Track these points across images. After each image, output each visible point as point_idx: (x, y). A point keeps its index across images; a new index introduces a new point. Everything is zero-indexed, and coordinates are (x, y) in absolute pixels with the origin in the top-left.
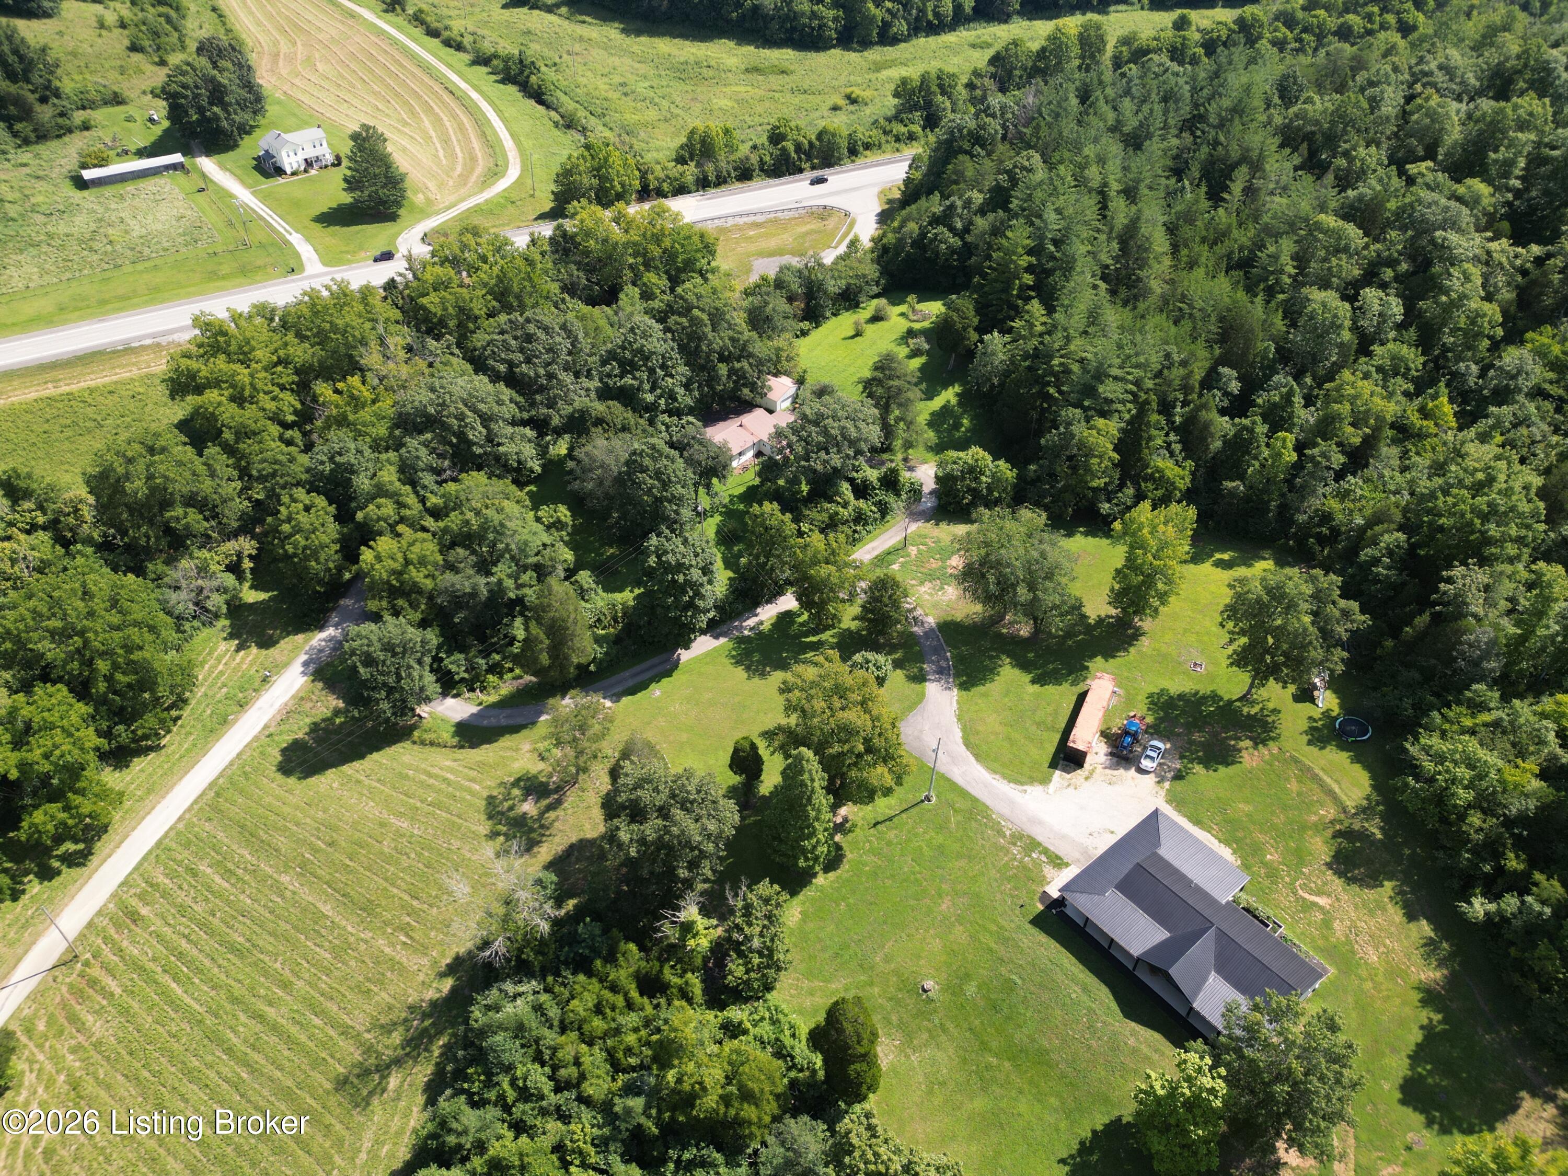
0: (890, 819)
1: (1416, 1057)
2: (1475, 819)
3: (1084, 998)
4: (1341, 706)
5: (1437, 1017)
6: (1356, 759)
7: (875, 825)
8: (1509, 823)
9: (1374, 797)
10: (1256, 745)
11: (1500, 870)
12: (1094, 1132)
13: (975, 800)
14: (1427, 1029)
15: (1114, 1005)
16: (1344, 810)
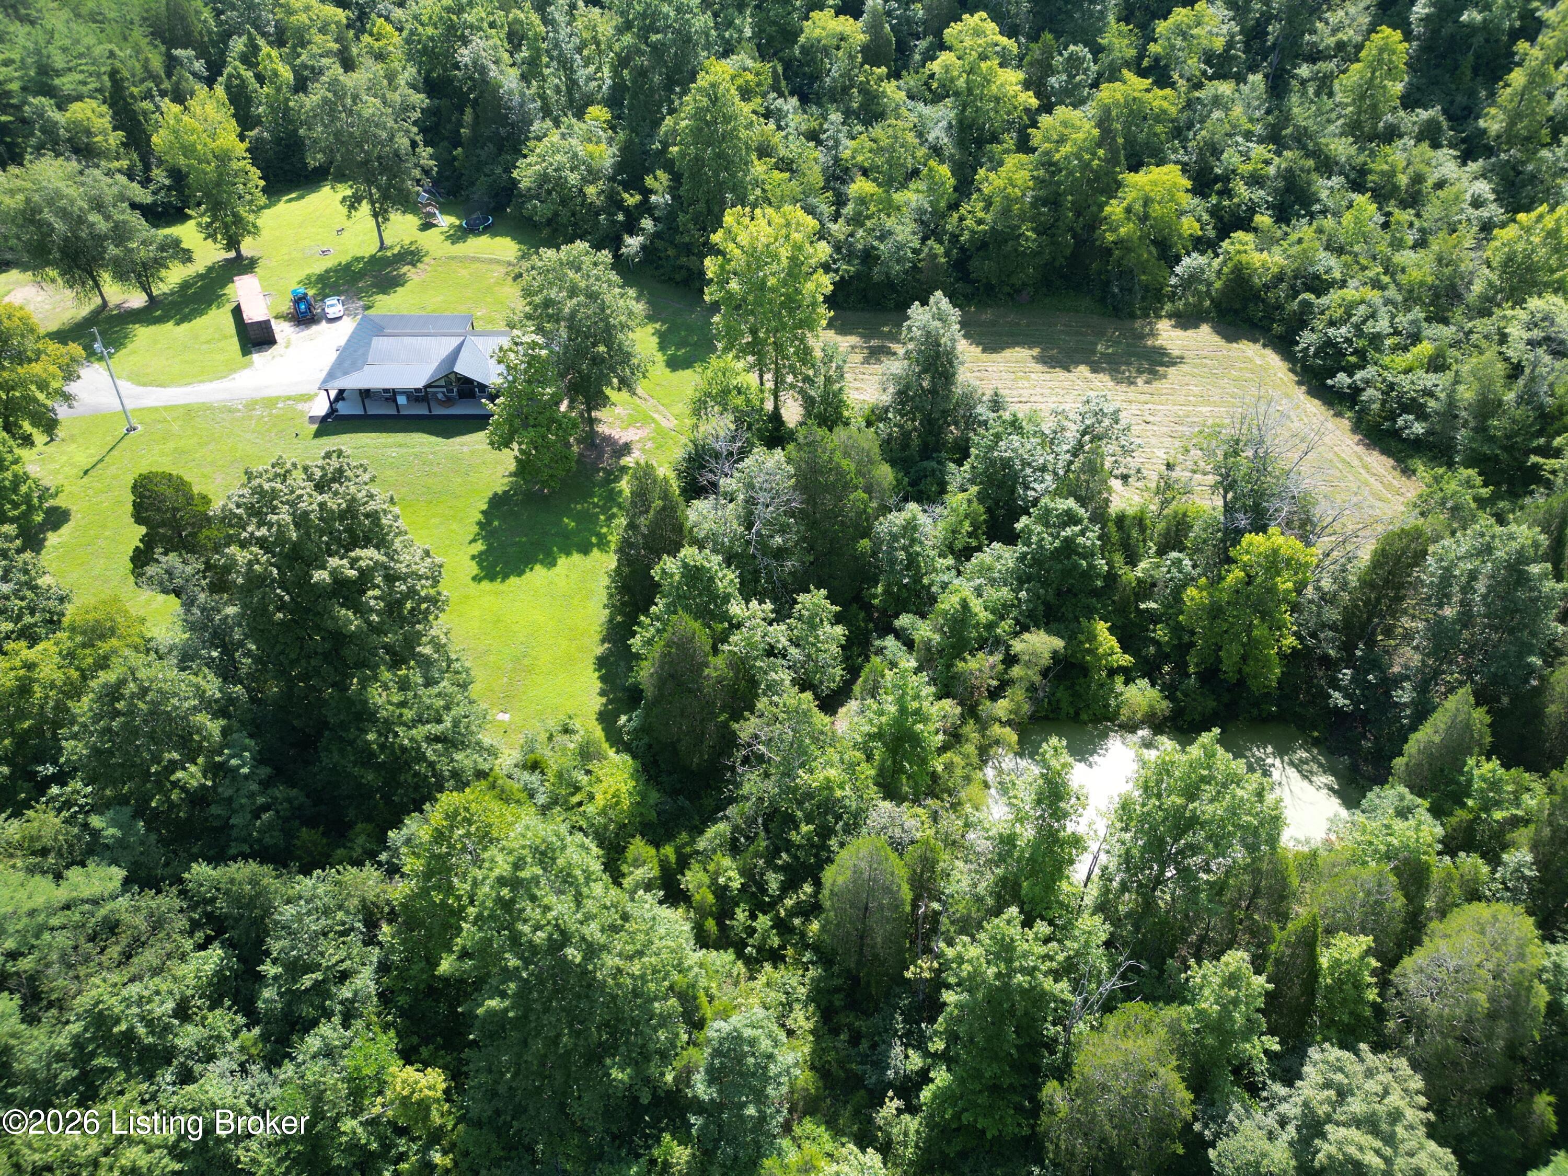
0: (101, 460)
1: (662, 347)
2: (591, 190)
3: (403, 451)
4: (458, 217)
5: (658, 326)
6: (494, 235)
7: (86, 473)
8: (612, 179)
9: (523, 247)
10: (414, 265)
11: (627, 211)
12: (483, 512)
13: (184, 406)
14: (657, 332)
15: (433, 439)
16: (509, 264)
